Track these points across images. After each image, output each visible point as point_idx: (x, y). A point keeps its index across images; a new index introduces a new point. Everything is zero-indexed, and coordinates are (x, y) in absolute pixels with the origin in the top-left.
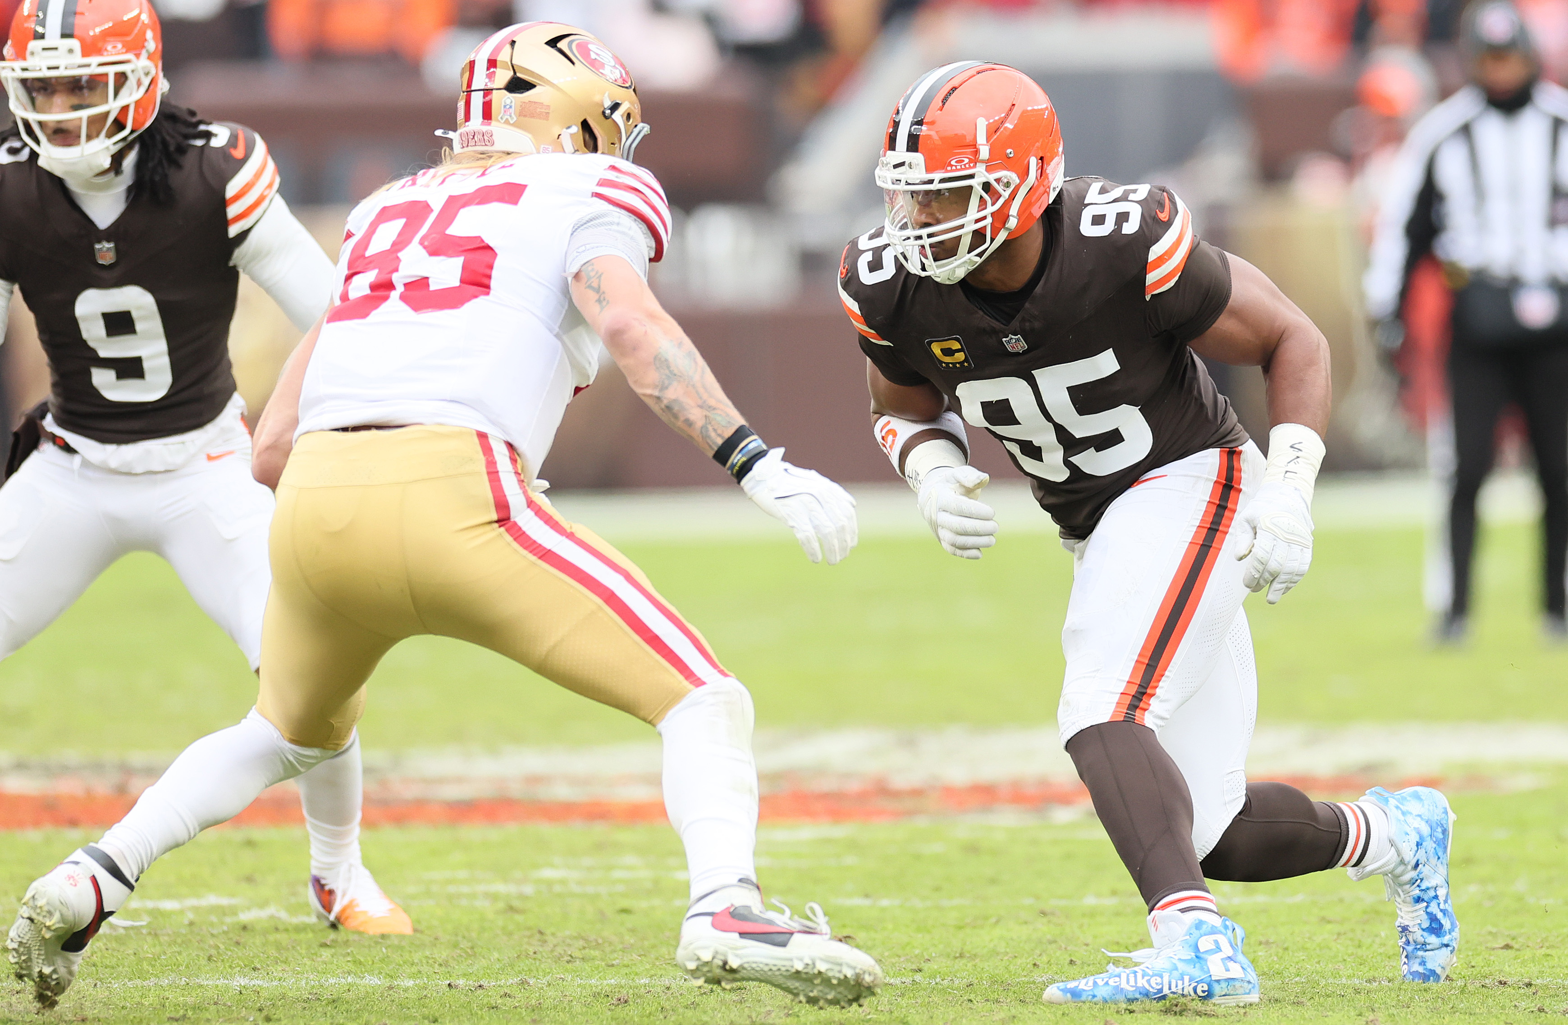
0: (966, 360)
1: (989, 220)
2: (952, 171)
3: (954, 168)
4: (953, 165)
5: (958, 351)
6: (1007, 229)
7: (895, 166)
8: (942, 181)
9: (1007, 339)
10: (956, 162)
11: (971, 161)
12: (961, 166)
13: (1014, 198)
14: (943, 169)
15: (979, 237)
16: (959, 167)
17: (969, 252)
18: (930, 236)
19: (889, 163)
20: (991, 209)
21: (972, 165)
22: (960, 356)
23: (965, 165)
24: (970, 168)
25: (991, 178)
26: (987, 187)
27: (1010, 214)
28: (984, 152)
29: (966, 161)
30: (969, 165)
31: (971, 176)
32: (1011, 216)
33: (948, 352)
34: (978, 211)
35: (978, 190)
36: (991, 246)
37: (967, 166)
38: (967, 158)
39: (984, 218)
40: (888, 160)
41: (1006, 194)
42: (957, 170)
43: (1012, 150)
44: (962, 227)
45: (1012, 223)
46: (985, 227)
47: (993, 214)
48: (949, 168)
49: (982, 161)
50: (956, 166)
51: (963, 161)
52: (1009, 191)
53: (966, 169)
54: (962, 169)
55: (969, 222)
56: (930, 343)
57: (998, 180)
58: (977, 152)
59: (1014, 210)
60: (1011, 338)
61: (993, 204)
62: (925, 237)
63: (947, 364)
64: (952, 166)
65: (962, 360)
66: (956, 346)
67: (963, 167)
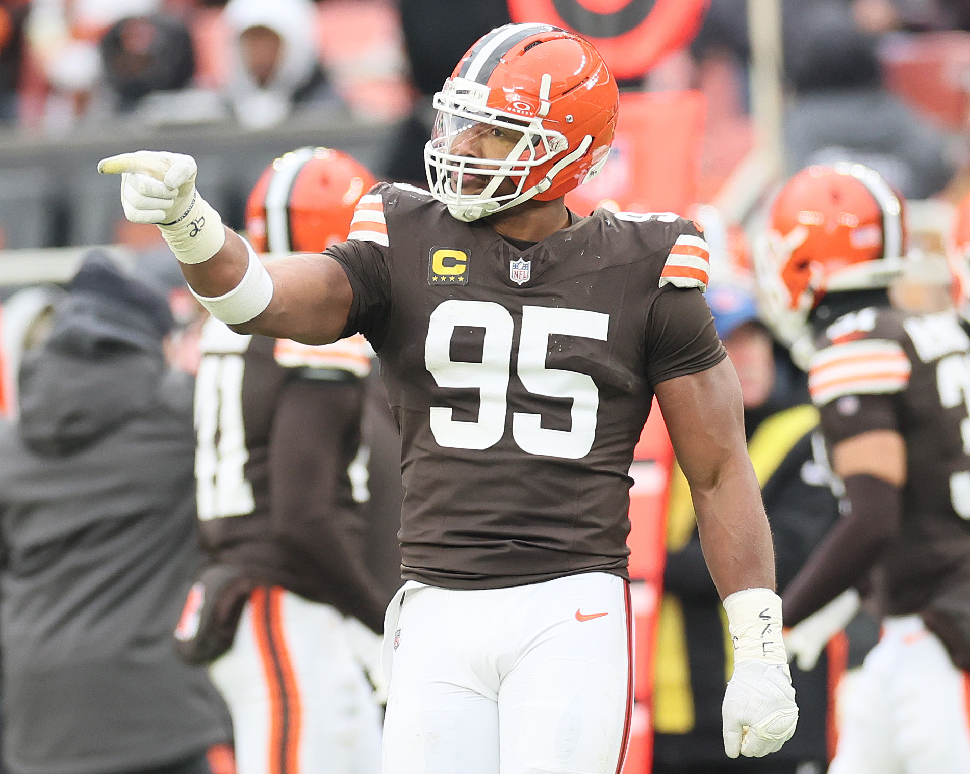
0: (463, 274)
1: (527, 172)
2: (511, 112)
3: (514, 110)
4: (515, 108)
5: (461, 263)
6: (538, 188)
7: (459, 92)
9: (516, 263)
10: (519, 106)
11: (530, 111)
12: (521, 111)
13: (557, 162)
14: (504, 107)
15: (510, 184)
16: (518, 111)
17: (493, 196)
18: (467, 165)
19: (454, 89)
20: (532, 162)
21: (531, 114)
23: (525, 111)
24: (529, 116)
25: (544, 133)
26: (537, 140)
27: (546, 176)
28: (545, 108)
29: (528, 108)
30: (529, 113)
31: (527, 124)
32: (548, 178)
34: (519, 160)
35: (527, 140)
36: (518, 198)
37: (527, 113)
38: (530, 105)
39: (523, 168)
40: (454, 85)
41: (550, 155)
42: (516, 113)
43: (571, 116)
44: (497, 168)
45: (545, 185)
46: (520, 177)
47: (532, 168)
48: (509, 109)
49: (540, 116)
50: (516, 109)
51: (525, 107)
52: (554, 154)
53: (524, 115)
54: (520, 114)
55: (506, 167)
56: (435, 250)
57: (549, 138)
58: (538, 105)
59: (552, 173)
61: (536, 159)
62: (462, 165)
63: (441, 276)
64: (513, 107)
67: (523, 112)
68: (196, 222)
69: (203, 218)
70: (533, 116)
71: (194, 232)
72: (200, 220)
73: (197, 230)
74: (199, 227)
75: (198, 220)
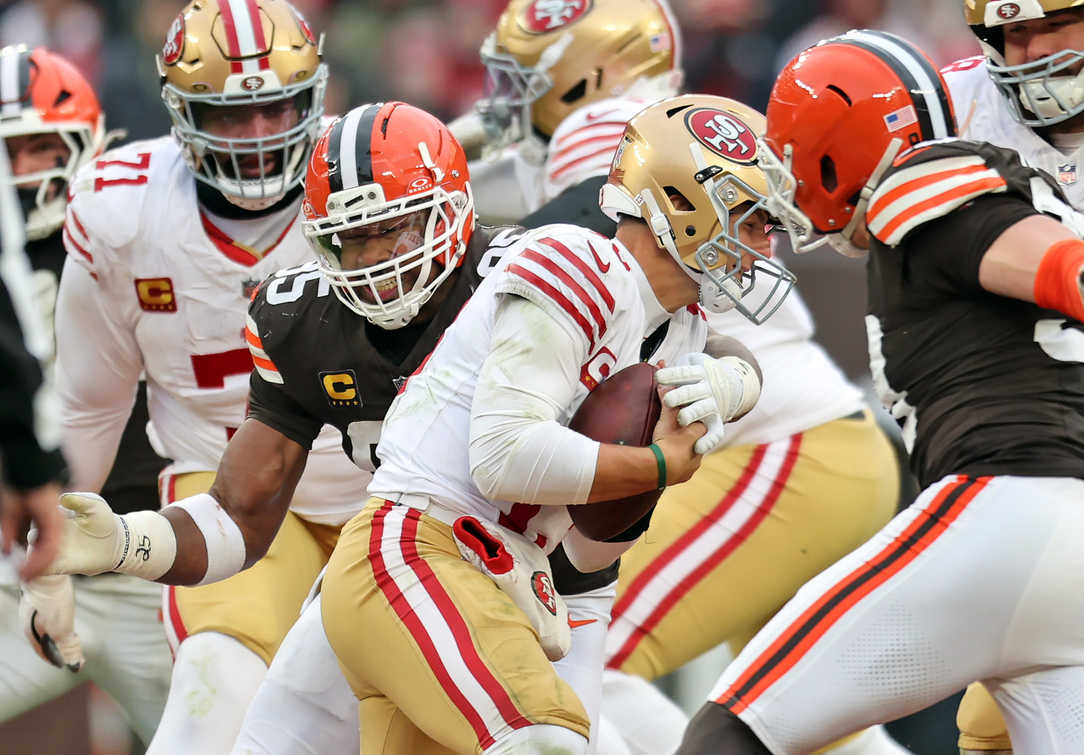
0: (356, 398)
1: (447, 244)
2: (414, 193)
3: (415, 190)
4: (415, 187)
5: (349, 386)
6: (458, 255)
8: (408, 205)
9: (398, 380)
10: (418, 184)
12: (420, 187)
14: (406, 192)
16: (419, 189)
20: (448, 232)
21: (430, 185)
22: (350, 394)
23: (424, 186)
24: (429, 188)
25: (448, 198)
29: (425, 181)
30: (428, 186)
31: (431, 198)
33: (339, 387)
35: (437, 212)
37: (426, 187)
38: (426, 178)
42: (418, 192)
44: (421, 255)
45: (462, 249)
47: (451, 237)
48: (411, 191)
49: (438, 181)
50: (417, 188)
51: (423, 182)
53: (426, 190)
54: (422, 191)
55: (428, 250)
56: (323, 376)
60: (402, 380)
61: (450, 227)
63: (338, 401)
64: (413, 188)
65: (351, 398)
66: (347, 379)
67: (423, 188)
68: (141, 547)
69: (145, 537)
70: (432, 188)
71: (146, 555)
72: (144, 541)
73: (147, 552)
74: (147, 548)
75: (142, 543)
